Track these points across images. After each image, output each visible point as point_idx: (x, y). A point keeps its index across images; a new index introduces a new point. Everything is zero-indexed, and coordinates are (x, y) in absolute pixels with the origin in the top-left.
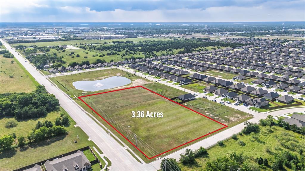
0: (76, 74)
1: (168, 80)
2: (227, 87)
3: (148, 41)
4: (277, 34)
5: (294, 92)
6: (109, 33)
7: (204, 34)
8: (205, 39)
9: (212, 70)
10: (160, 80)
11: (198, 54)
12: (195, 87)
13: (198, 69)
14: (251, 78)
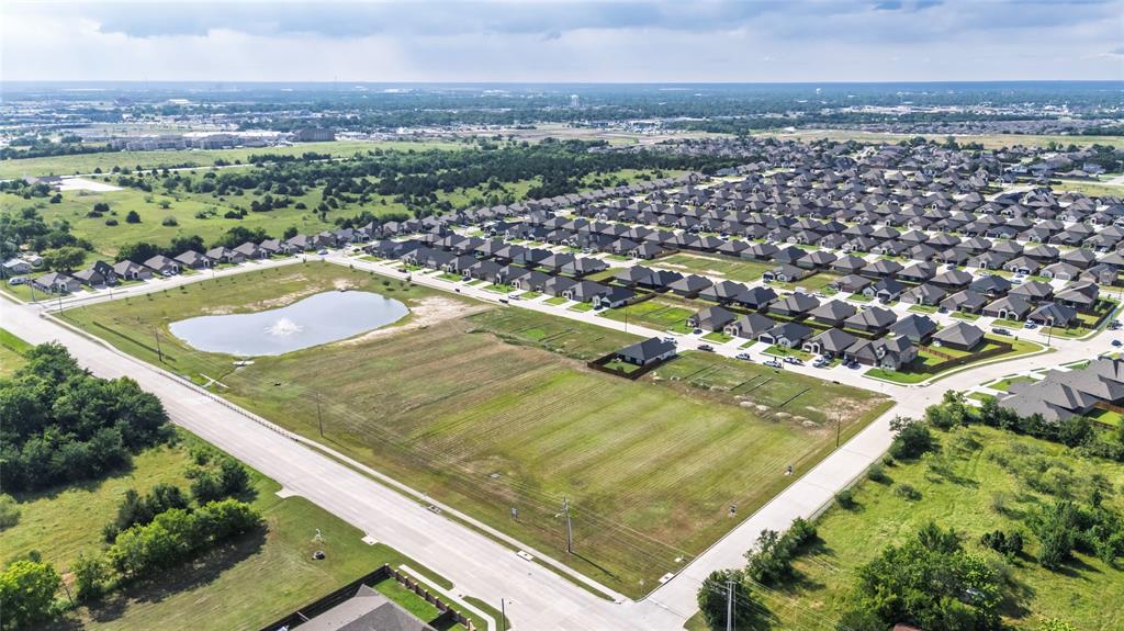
0: (165, 291)
1: (546, 297)
2: (759, 307)
3: (387, 152)
4: (815, 125)
5: (969, 310)
6: (210, 126)
7: (578, 126)
8: (594, 144)
9: (679, 252)
10: (517, 298)
11: (602, 198)
12: (653, 314)
13: (633, 252)
14: (818, 273)
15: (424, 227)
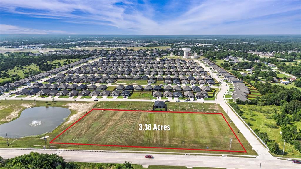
1: (105, 97)
13: (107, 82)
15: (23, 83)
